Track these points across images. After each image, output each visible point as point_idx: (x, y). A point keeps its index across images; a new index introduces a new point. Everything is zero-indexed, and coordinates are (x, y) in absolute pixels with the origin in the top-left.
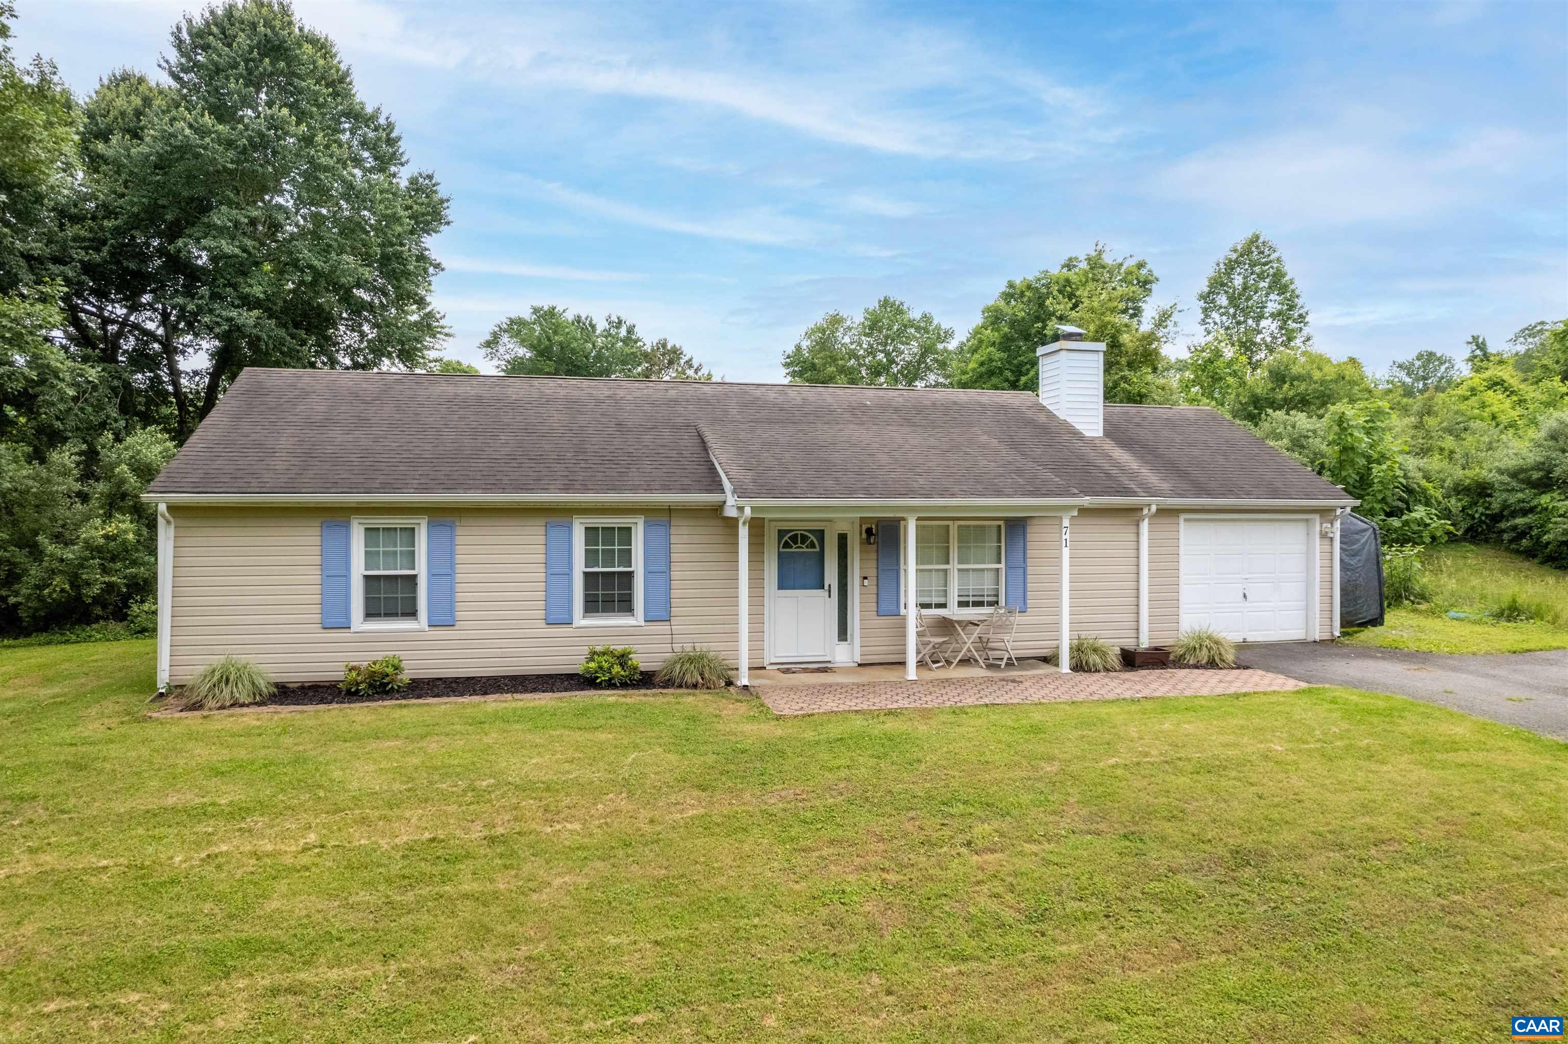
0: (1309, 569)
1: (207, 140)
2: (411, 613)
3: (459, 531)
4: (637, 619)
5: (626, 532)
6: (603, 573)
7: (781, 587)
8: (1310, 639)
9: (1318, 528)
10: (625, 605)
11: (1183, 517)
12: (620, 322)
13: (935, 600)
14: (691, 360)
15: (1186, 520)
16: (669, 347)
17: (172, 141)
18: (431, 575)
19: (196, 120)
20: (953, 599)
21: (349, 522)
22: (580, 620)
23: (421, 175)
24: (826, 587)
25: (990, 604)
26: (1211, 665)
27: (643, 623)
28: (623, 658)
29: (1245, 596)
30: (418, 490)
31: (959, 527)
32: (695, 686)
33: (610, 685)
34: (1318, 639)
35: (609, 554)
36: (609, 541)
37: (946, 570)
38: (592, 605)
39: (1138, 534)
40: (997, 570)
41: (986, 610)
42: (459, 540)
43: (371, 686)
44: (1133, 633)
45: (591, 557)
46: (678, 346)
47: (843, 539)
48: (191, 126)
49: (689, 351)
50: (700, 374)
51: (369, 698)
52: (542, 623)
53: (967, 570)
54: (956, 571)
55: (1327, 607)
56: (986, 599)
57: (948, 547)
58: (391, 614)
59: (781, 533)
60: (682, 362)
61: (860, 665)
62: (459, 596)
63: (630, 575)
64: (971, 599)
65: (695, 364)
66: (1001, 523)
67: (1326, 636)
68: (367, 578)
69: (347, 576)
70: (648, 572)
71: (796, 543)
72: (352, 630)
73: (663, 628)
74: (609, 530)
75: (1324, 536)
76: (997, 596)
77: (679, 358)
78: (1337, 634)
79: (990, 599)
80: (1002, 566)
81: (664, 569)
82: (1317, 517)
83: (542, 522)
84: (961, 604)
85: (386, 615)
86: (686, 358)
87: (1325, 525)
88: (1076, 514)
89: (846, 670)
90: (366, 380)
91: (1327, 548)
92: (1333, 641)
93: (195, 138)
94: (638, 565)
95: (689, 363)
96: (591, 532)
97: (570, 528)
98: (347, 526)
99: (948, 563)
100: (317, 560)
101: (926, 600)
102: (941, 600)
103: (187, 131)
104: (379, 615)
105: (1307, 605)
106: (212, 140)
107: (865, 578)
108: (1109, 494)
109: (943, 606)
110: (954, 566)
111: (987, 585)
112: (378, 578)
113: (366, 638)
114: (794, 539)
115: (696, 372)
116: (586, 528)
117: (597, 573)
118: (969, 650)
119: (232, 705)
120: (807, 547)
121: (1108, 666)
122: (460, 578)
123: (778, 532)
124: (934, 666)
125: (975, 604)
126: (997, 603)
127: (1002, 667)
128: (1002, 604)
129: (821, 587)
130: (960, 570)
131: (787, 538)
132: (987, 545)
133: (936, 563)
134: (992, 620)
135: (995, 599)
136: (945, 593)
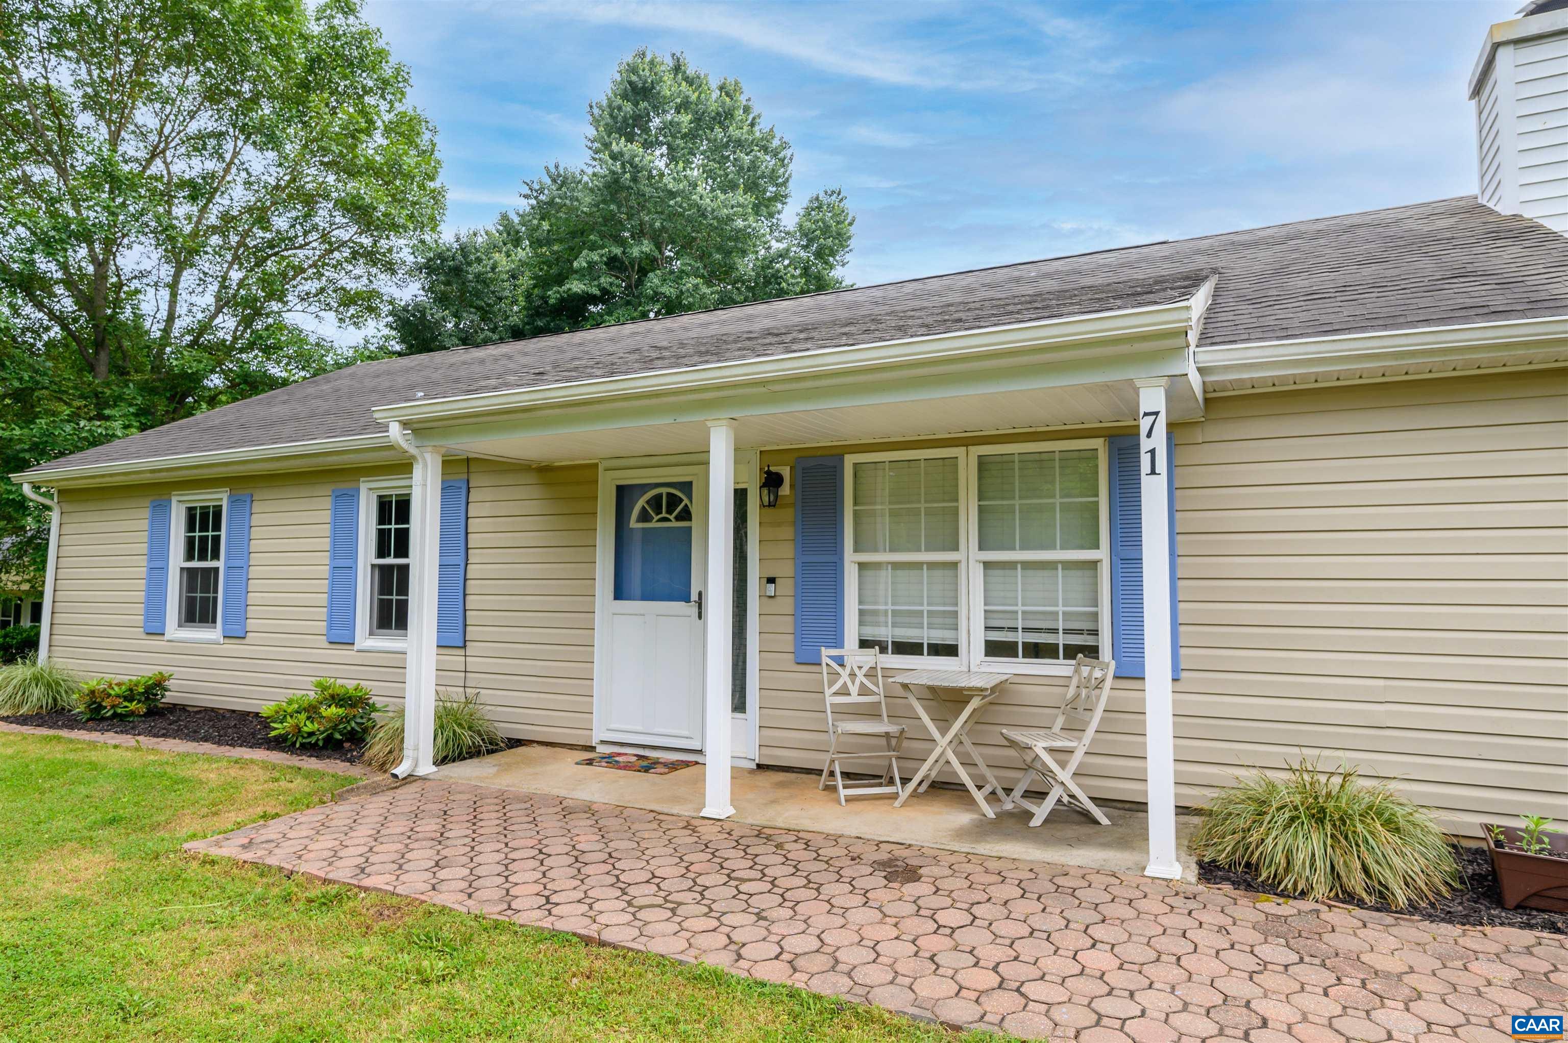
7: (619, 594)
13: (926, 635)
18: (227, 567)
20: (972, 636)
21: (170, 500)
24: (694, 596)
25: (1071, 652)
31: (983, 463)
35: (402, 537)
36: (403, 516)
37: (954, 565)
38: (385, 617)
40: (1092, 565)
41: (1060, 668)
45: (384, 542)
52: (323, 641)
53: (1010, 565)
54: (978, 574)
56: (1061, 640)
57: (956, 511)
58: (204, 620)
59: (624, 494)
61: (759, 766)
64: (1021, 638)
66: (1098, 443)
68: (187, 572)
71: (658, 511)
73: (456, 659)
76: (1095, 633)
79: (1073, 641)
80: (1102, 554)
81: (459, 558)
84: (994, 649)
85: (200, 620)
96: (385, 503)
97: (357, 500)
98: (168, 506)
99: (956, 548)
100: (145, 548)
101: (871, 633)
102: (941, 636)
104: (194, 620)
107: (771, 580)
109: (951, 650)
110: (970, 557)
111: (1062, 605)
112: (194, 571)
113: (175, 649)
114: (652, 502)
116: (379, 498)
120: (677, 519)
121: (1356, 882)
122: (254, 572)
123: (622, 491)
124: (843, 793)
125: (1036, 651)
126: (1092, 652)
127: (1036, 822)
128: (1106, 652)
129: (688, 600)
130: (988, 565)
131: (641, 503)
132: (1058, 500)
133: (928, 549)
134: (1071, 692)
135: (1088, 641)
136: (952, 619)
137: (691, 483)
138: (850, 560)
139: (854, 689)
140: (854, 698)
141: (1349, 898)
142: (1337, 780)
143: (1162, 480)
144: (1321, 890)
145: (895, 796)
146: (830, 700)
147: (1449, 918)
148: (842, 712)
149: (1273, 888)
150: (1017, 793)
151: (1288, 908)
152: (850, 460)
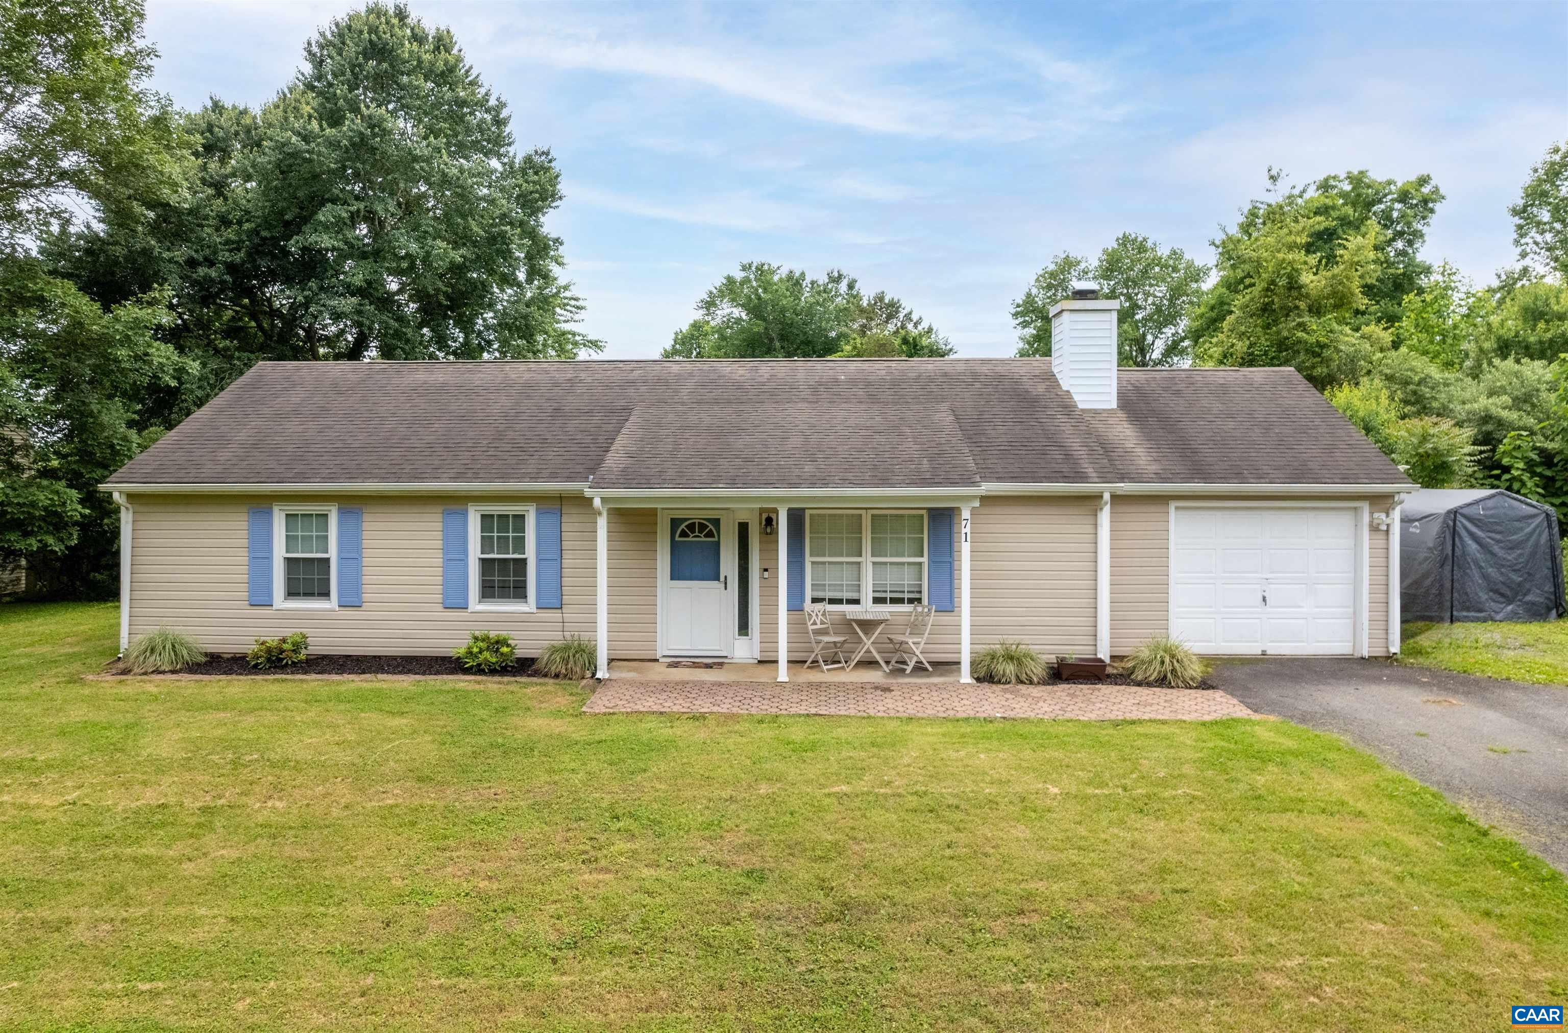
0: (1357, 569)
1: (313, 145)
2: (325, 594)
3: (366, 517)
4: (529, 606)
5: (520, 519)
6: (499, 560)
7: (674, 577)
8: (1358, 655)
9: (1366, 518)
10: (519, 591)
11: (1173, 505)
12: (840, 276)
13: (846, 595)
14: (910, 313)
15: (1177, 508)
16: (887, 301)
17: (285, 149)
18: (341, 559)
19: (305, 128)
20: (867, 595)
21: (271, 508)
22: (475, 604)
23: (536, 152)
24: (722, 579)
25: (911, 601)
26: (1162, 682)
27: (535, 610)
28: (496, 644)
29: (1264, 599)
30: (324, 480)
31: (873, 516)
32: (557, 676)
33: (478, 670)
34: (1366, 654)
35: (503, 541)
36: (503, 528)
37: (859, 563)
38: (488, 591)
39: (1096, 525)
40: (920, 564)
41: (906, 608)
42: (366, 526)
43: (269, 660)
44: (1089, 640)
45: (486, 544)
46: (896, 300)
47: (743, 528)
48: (299, 134)
49: (907, 305)
50: (920, 328)
51: (266, 671)
52: (440, 607)
53: (885, 564)
54: (870, 567)
55: (1380, 616)
56: (906, 595)
57: (861, 538)
58: (309, 594)
59: (675, 523)
60: (901, 315)
61: (760, 661)
62: (365, 579)
63: (524, 562)
64: (889, 595)
65: (915, 317)
66: (924, 512)
67: (1380, 652)
68: (288, 560)
69: (269, 558)
70: (539, 560)
71: (693, 532)
72: (274, 607)
73: (555, 615)
74: (503, 518)
75: (1374, 528)
76: (920, 592)
77: (897, 312)
78: (1395, 648)
79: (912, 596)
80: (925, 560)
81: (555, 556)
82: (1365, 506)
83: (439, 509)
84: (877, 600)
85: (305, 594)
86: (905, 312)
87: (1376, 515)
88: (977, 504)
89: (741, 667)
90: (354, 371)
91: (1381, 543)
92: (1388, 658)
93: (303, 146)
94: (530, 553)
95: (908, 317)
96: (486, 519)
97: (465, 514)
98: (270, 513)
99: (861, 555)
100: (245, 542)
101: (820, 594)
102: (852, 595)
103: (294, 139)
104: (298, 594)
105: (1355, 613)
106: (318, 145)
107: (766, 570)
108: (1050, 479)
109: (857, 602)
110: (867, 560)
111: (906, 580)
112: (297, 560)
113: (285, 615)
114: (691, 527)
115: (916, 325)
116: (483, 516)
117: (494, 560)
118: (868, 651)
119: (153, 672)
120: (706, 536)
121: (1023, 677)
122: (366, 561)
123: (673, 521)
124: (825, 668)
125: (894, 601)
126: (919, 600)
127: (908, 672)
128: (925, 601)
129: (718, 579)
130: (874, 563)
131: (683, 526)
132: (906, 535)
133: (847, 556)
134: (912, 618)
135: (917, 596)
136: (858, 588)
137: (718, 520)
138: (808, 560)
139: (818, 622)
140: (819, 626)
141: (1022, 682)
142: (1014, 647)
143: (968, 544)
144: (1014, 681)
145: (843, 668)
146: (811, 628)
147: (1049, 684)
148: (817, 632)
149: (999, 682)
150: (893, 662)
151: (1007, 686)
152: (808, 513)
